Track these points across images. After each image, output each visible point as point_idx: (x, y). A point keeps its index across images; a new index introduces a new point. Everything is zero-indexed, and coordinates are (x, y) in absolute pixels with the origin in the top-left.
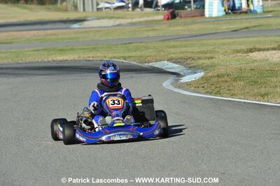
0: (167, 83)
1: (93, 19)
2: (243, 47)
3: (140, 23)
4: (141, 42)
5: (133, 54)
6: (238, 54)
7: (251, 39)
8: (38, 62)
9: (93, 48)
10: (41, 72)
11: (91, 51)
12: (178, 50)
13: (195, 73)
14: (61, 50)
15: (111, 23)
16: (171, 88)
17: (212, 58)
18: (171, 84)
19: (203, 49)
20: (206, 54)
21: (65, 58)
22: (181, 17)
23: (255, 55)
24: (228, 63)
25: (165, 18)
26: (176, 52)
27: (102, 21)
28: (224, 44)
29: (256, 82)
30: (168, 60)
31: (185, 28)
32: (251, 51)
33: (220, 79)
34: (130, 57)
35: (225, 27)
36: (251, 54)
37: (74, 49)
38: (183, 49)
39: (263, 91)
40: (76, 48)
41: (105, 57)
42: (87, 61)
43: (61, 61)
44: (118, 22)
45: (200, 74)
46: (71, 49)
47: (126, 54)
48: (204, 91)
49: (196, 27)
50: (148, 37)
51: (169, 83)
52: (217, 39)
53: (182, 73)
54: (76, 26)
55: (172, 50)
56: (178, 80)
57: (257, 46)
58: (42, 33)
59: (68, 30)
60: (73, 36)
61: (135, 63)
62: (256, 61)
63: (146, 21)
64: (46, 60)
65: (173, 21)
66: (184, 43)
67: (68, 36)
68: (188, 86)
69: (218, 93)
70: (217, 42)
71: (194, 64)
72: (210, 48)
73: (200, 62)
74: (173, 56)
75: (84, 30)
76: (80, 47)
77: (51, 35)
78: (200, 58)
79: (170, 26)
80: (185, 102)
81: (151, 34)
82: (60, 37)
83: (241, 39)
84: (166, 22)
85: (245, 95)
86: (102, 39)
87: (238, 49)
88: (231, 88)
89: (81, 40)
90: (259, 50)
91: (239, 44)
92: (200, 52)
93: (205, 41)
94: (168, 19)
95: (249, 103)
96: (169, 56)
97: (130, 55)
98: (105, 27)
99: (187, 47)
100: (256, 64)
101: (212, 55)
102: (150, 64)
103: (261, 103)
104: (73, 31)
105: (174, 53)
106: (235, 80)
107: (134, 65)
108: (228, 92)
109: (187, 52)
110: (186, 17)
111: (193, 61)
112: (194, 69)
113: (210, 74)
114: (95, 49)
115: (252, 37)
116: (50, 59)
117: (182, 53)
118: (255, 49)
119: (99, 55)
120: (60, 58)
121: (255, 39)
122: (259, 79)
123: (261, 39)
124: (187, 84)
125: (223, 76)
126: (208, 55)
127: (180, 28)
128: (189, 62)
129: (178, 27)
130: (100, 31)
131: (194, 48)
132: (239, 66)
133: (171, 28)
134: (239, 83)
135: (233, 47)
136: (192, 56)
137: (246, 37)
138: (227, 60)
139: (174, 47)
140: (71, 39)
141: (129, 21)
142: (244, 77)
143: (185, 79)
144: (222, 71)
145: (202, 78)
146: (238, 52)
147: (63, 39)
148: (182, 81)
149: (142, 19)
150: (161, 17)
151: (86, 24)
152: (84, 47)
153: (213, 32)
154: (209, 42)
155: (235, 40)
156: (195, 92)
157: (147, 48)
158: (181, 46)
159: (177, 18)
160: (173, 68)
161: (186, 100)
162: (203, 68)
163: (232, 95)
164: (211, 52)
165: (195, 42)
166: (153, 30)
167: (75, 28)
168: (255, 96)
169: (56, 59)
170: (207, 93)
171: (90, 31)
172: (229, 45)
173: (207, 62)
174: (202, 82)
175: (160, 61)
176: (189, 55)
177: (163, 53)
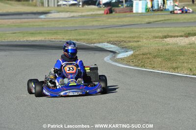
0: (107, 58)
1: (55, 12)
2: (160, 34)
3: (88, 16)
4: (88, 29)
5: (83, 37)
6: (157, 39)
7: (165, 29)
8: (16, 41)
9: (55, 33)
10: (18, 48)
11: (53, 35)
12: (115, 35)
13: (127, 52)
14: (33, 33)
15: (67, 15)
16: (110, 62)
17: (138, 42)
18: (110, 59)
19: (132, 35)
20: (134, 38)
21: (35, 39)
22: (116, 12)
23: (168, 40)
24: (150, 45)
25: (105, 12)
26: (113, 37)
27: (61, 13)
28: (146, 32)
29: (170, 59)
30: (108, 42)
31: (119, 20)
32: (166, 37)
33: (144, 56)
34: (81, 39)
35: (147, 20)
36: (165, 39)
37: (41, 33)
38: (118, 35)
39: (174, 65)
40: (43, 32)
41: (64, 39)
42: (51, 41)
43: (33, 41)
44: (72, 14)
45: (130, 53)
46: (39, 33)
47: (78, 37)
48: (133, 65)
49: (127, 20)
50: (93, 26)
51: (109, 59)
52: (141, 28)
53: (117, 52)
54: (42, 16)
55: (110, 35)
56: (115, 57)
57: (170, 34)
58: (19, 21)
59: (37, 20)
60: (41, 24)
61: (84, 44)
62: (169, 44)
63: (92, 15)
64: (22, 40)
65: (111, 15)
66: (118, 31)
67: (38, 24)
68: (122, 60)
69: (143, 66)
70: (141, 30)
71: (126, 46)
72: (137, 34)
73: (130, 44)
74: (111, 39)
75: (48, 20)
76: (45, 32)
77: (25, 23)
78: (130, 42)
79: (109, 18)
80: (120, 72)
81: (95, 23)
82: (31, 24)
83: (158, 29)
84: (105, 15)
85: (162, 68)
86: (61, 26)
87: (157, 35)
88: (152, 63)
89: (46, 27)
90: (171, 37)
91: (157, 32)
92: (130, 37)
93: (132, 30)
94: (107, 13)
95: (165, 74)
96: (108, 40)
97: (81, 38)
98: (62, 18)
99: (120, 33)
100: (169, 46)
101: (138, 39)
102: (95, 45)
103: (173, 74)
104: (40, 20)
105: (112, 38)
106: (155, 57)
107: (84, 45)
108: (150, 66)
109: (121, 37)
110: (120, 12)
111: (125, 44)
112: (126, 49)
113: (137, 53)
114: (56, 33)
115: (166, 27)
116: (25, 40)
117: (117, 37)
118: (168, 36)
119: (59, 37)
120: (32, 39)
121: (168, 29)
122: (171, 57)
123: (172, 29)
124: (122, 59)
125: (146, 54)
126: (135, 39)
127: (115, 20)
128: (122, 44)
129: (114, 19)
130: (59, 21)
131: (125, 34)
132: (157, 48)
133: (109, 20)
134: (158, 59)
135: (153, 34)
136: (125, 39)
137: (162, 27)
138: (149, 43)
139: (111, 33)
140: (39, 26)
141: (80, 14)
142: (161, 55)
143: (120, 56)
144: (146, 51)
145: (132, 55)
146: (156, 37)
147: (33, 25)
148: (118, 57)
149: (89, 13)
150: (102, 12)
151: (49, 16)
152: (48, 32)
153: (139, 23)
154: (136, 30)
155: (154, 29)
156: (127, 65)
157: (93, 33)
158: (116, 33)
159: (113, 13)
160: (111, 48)
161: (120, 71)
162: (132, 48)
163: (153, 68)
164: (138, 37)
165: (127, 30)
166: (97, 21)
167: (42, 18)
168: (169, 69)
169: (28, 39)
170: (135, 66)
171: (52, 21)
172: (150, 32)
173: (135, 44)
174: (132, 58)
175: (102, 42)
176: (122, 39)
177: (104, 37)
